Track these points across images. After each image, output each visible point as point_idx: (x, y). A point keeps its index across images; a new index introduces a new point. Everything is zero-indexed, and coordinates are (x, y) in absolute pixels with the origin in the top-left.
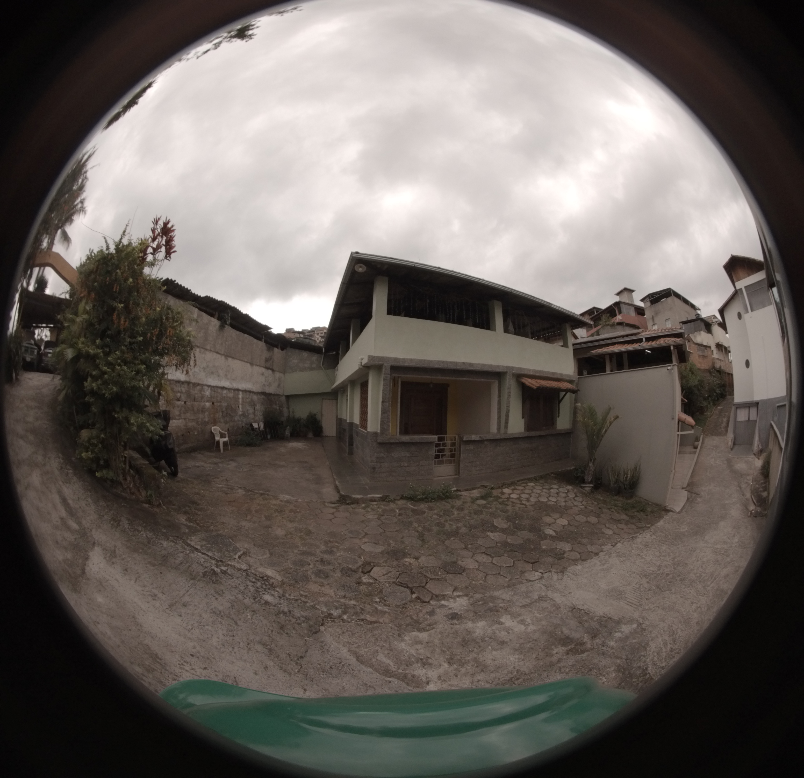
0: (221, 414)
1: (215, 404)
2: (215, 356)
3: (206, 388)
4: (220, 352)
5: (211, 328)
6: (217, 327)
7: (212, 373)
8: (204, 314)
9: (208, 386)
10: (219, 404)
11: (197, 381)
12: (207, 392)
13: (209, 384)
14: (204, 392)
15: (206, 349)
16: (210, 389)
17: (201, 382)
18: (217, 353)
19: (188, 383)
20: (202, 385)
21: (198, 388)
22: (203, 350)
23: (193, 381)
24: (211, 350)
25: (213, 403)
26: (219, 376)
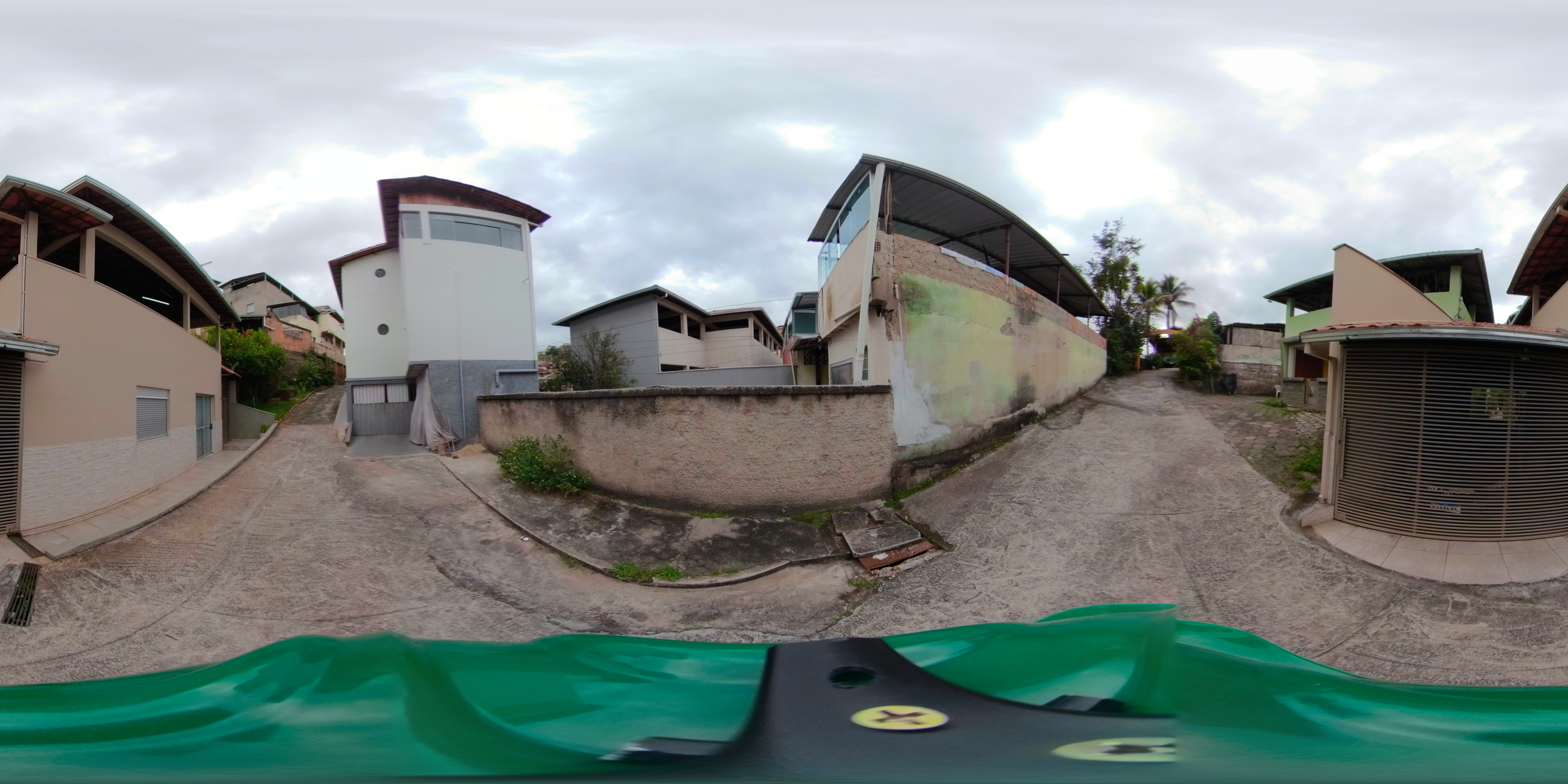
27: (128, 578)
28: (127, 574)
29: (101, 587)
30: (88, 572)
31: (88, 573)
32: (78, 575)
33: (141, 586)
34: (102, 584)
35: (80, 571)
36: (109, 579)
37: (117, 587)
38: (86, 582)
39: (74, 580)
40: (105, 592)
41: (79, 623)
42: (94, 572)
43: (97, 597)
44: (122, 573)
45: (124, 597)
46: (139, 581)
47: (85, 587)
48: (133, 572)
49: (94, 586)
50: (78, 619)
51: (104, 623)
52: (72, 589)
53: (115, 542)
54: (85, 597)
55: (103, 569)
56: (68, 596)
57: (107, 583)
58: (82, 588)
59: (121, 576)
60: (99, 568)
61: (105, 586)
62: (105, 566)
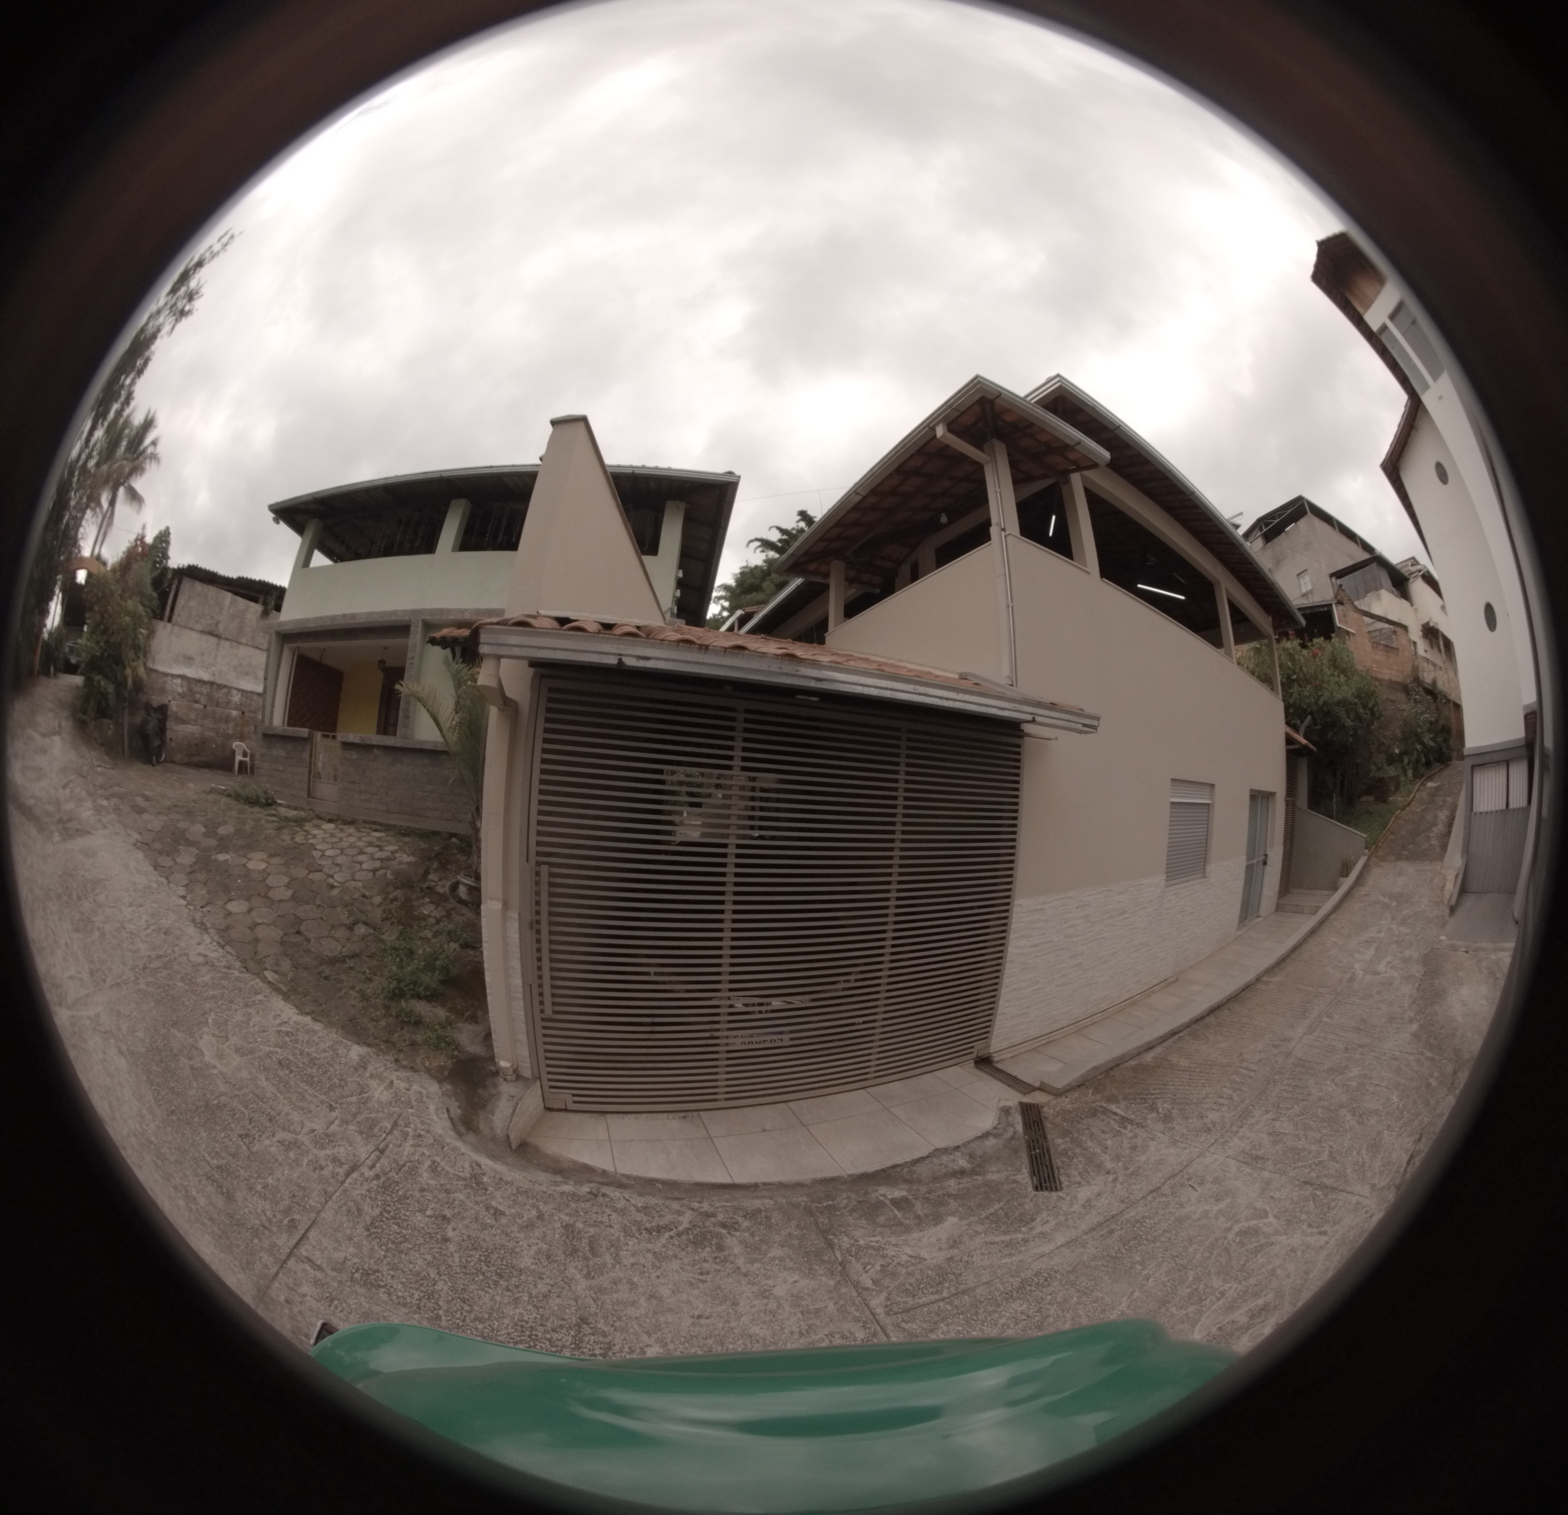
0: (253, 728)
1: (246, 714)
2: (252, 651)
3: (235, 692)
4: (261, 647)
5: (249, 616)
6: (259, 614)
7: (247, 674)
8: (240, 599)
9: (238, 690)
10: (252, 715)
11: (224, 683)
12: (236, 698)
13: (241, 687)
14: (232, 696)
15: (240, 643)
16: (240, 693)
17: (229, 684)
18: (257, 648)
19: (211, 683)
20: (230, 688)
21: (225, 690)
22: (235, 644)
23: (219, 682)
24: (247, 645)
25: (243, 713)
26: (256, 678)
27: (1154, 1115)
28: (1153, 1108)
29: (1125, 1128)
30: (1106, 1109)
31: (1106, 1111)
32: (1094, 1113)
33: (1170, 1125)
34: (1126, 1124)
35: (1095, 1109)
36: (1133, 1117)
37: (1143, 1127)
38: (1105, 1122)
39: (1090, 1121)
40: (1131, 1134)
41: (1111, 1178)
42: (1113, 1107)
43: (1123, 1143)
44: (1146, 1108)
45: (1152, 1139)
46: (1167, 1118)
47: (1106, 1129)
48: (1159, 1105)
49: (1116, 1127)
50: (1108, 1172)
51: (1135, 1174)
52: (1092, 1135)
53: (1133, 1063)
54: (1109, 1143)
55: (1123, 1104)
56: (1089, 1144)
57: (1131, 1122)
58: (1103, 1132)
59: (1146, 1111)
60: (1118, 1102)
61: (1129, 1127)
62: (1125, 1099)
